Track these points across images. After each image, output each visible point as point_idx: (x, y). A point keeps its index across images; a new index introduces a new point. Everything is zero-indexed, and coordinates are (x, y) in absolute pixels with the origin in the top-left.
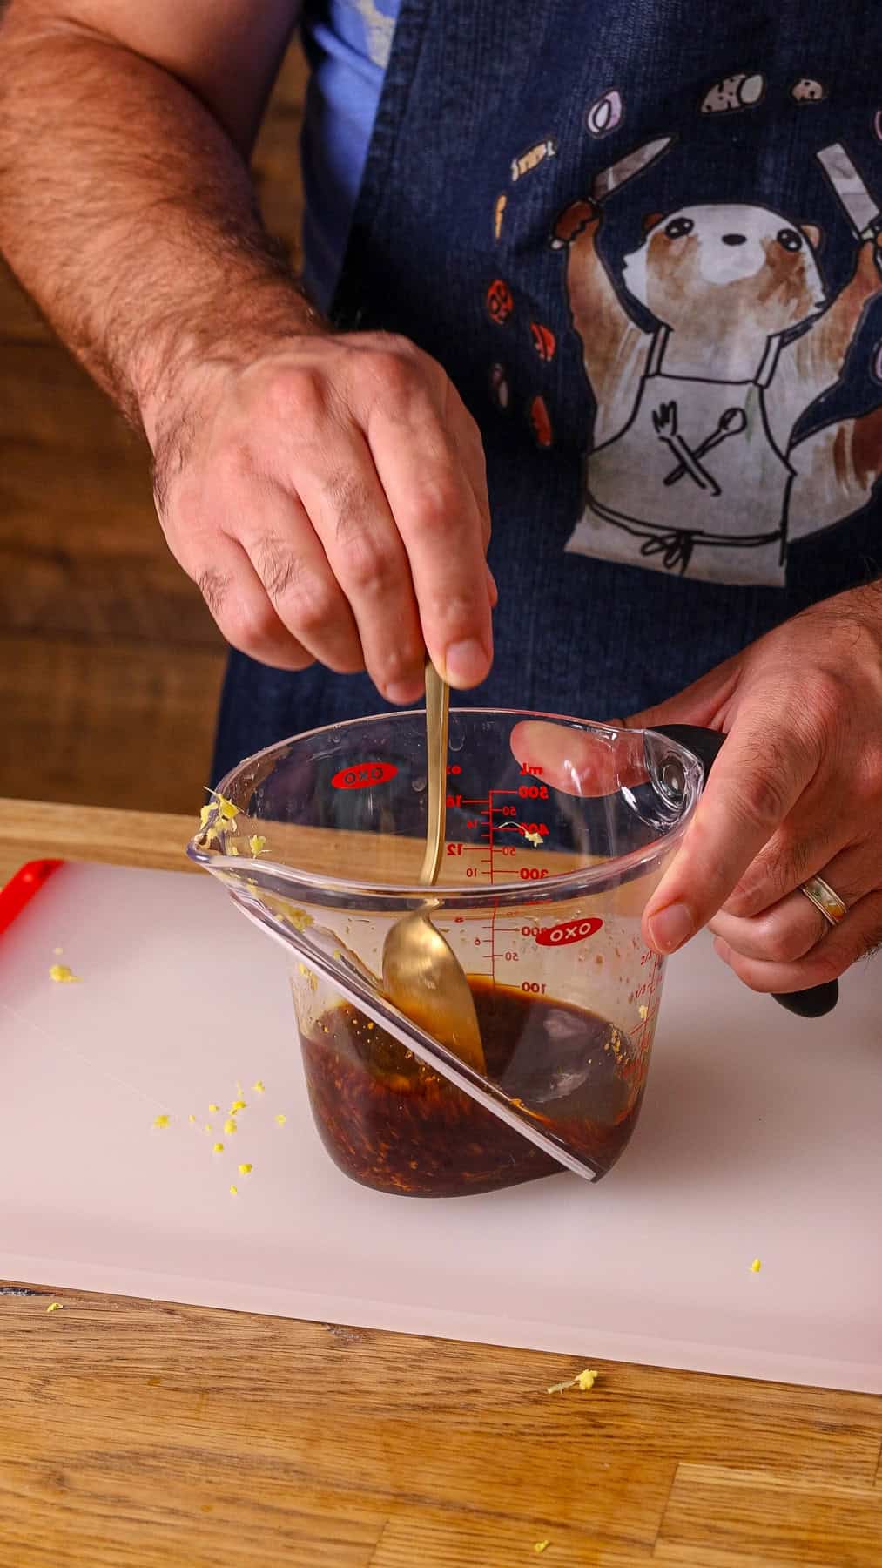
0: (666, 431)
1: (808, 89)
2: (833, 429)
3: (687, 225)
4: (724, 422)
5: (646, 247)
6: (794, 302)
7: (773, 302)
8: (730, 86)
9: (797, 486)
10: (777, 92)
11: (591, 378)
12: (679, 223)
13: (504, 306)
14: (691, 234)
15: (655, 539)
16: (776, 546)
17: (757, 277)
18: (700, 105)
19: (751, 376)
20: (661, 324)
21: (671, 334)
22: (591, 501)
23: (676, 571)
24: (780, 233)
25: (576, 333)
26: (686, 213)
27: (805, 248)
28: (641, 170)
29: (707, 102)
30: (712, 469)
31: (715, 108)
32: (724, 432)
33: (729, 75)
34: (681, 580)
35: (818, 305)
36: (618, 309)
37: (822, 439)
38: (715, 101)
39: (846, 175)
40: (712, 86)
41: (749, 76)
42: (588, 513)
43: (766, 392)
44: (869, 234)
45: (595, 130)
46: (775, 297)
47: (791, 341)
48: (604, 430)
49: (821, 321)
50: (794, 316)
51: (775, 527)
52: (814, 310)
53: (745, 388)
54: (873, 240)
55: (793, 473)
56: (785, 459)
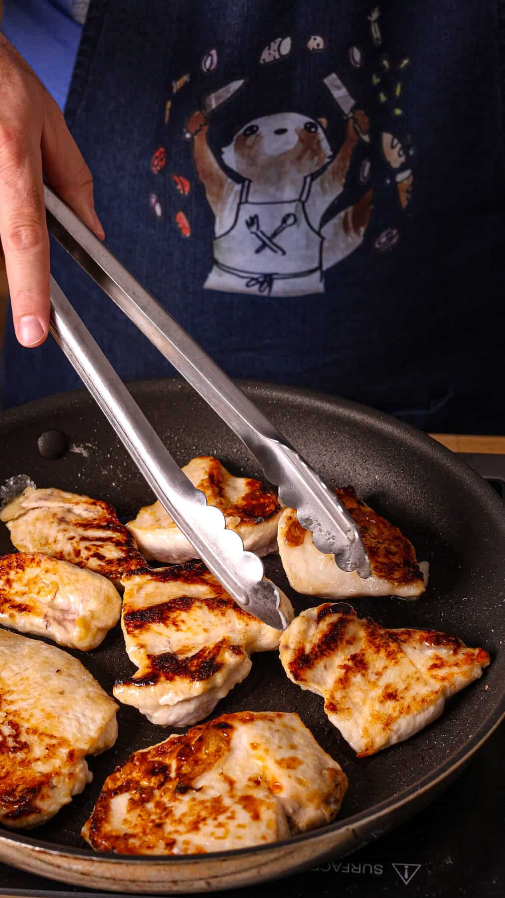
0: (254, 229)
1: (316, 42)
2: (342, 214)
3: (255, 129)
4: (284, 221)
5: (233, 143)
6: (316, 158)
7: (305, 160)
8: (274, 46)
9: (326, 244)
10: (299, 46)
11: (211, 204)
12: (251, 128)
13: (160, 164)
14: (258, 133)
15: (253, 279)
16: (317, 275)
17: (295, 149)
18: (259, 59)
19: (296, 197)
20: (245, 179)
21: (252, 184)
22: (216, 262)
23: (266, 293)
24: (306, 125)
25: (201, 182)
26: (254, 122)
27: (320, 130)
28: (230, 98)
29: (263, 57)
30: (279, 243)
31: (267, 60)
32: (284, 225)
33: (273, 39)
34: (268, 298)
35: (329, 157)
36: (221, 172)
37: (336, 221)
38: (267, 56)
39: (339, 88)
40: (264, 48)
41: (284, 38)
42: (215, 269)
43: (306, 204)
44: (351, 115)
45: (205, 70)
46: (306, 157)
47: (317, 177)
48: (220, 228)
49: (332, 164)
50: (317, 165)
51: (315, 265)
52: (327, 160)
53: (294, 204)
54: (352, 117)
55: (323, 239)
56: (319, 233)
